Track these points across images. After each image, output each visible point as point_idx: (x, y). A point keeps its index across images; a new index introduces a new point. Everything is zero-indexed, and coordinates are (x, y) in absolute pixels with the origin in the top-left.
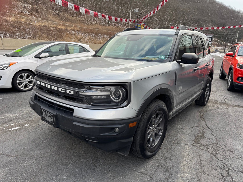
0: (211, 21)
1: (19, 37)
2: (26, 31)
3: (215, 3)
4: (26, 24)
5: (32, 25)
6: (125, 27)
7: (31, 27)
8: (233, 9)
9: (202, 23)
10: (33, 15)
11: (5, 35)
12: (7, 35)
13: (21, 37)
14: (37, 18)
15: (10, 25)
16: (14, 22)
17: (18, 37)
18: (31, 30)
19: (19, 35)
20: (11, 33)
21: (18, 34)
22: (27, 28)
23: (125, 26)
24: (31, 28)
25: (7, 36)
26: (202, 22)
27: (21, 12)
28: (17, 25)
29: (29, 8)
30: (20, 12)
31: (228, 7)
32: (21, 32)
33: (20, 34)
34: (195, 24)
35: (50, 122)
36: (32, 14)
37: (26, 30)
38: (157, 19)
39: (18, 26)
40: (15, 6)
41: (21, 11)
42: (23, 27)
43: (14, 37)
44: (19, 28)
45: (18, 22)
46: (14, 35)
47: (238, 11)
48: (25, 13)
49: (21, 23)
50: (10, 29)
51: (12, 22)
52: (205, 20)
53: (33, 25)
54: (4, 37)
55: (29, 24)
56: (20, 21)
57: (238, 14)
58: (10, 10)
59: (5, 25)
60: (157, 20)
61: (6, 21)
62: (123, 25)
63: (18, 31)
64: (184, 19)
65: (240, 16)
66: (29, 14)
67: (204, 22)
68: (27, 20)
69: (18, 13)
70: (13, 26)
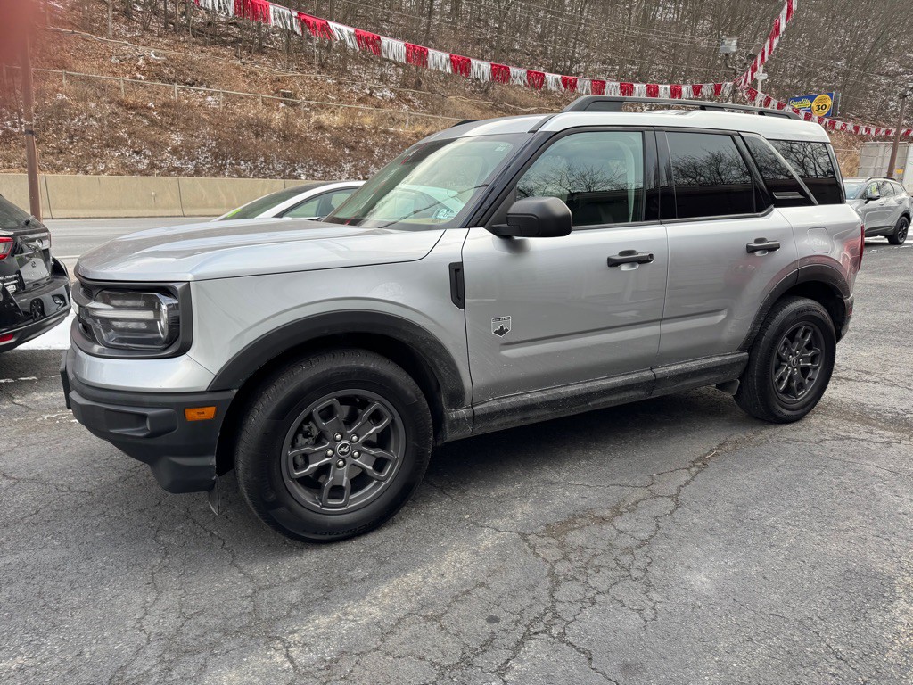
1: (349, 175)
2: (372, 156)
4: (376, 132)
5: (392, 133)
7: (390, 140)
10: (405, 99)
11: (311, 172)
12: (316, 171)
13: (356, 174)
14: (416, 108)
15: (331, 139)
16: (341, 128)
17: (347, 176)
18: (387, 152)
19: (350, 169)
20: (329, 163)
21: (347, 167)
22: (376, 144)
24: (391, 143)
25: (315, 173)
27: (370, 95)
28: (349, 138)
29: (394, 78)
30: (367, 95)
32: (358, 160)
33: (354, 166)
36: (401, 98)
37: (373, 152)
38: (901, 70)
39: (351, 139)
40: (356, 76)
41: (368, 92)
42: (366, 144)
43: (335, 175)
44: (352, 148)
45: (351, 128)
46: (336, 170)
48: (382, 97)
49: (363, 130)
50: (326, 151)
51: (335, 128)
53: (397, 135)
54: (308, 176)
55: (386, 132)
56: (360, 124)
58: (338, 90)
59: (314, 141)
60: (898, 74)
61: (320, 127)
63: (349, 155)
66: (391, 100)
68: (381, 119)
69: (361, 100)
70: (336, 142)
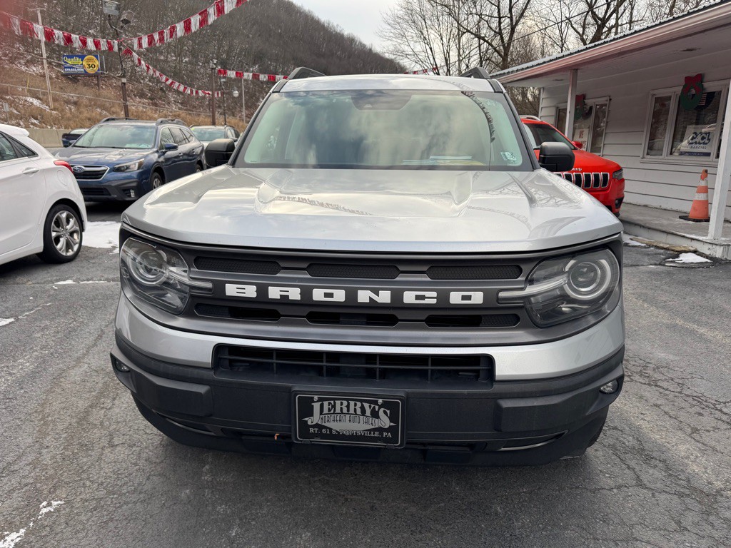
0: (293, 59)
3: (292, 9)
6: (20, 63)
8: (338, 30)
9: (271, 64)
23: (23, 62)
26: (270, 60)
31: (326, 25)
34: (254, 64)
35: (367, 434)
47: (349, 38)
52: (277, 55)
57: (351, 44)
62: (11, 57)
64: (219, 48)
65: (355, 51)
67: (277, 61)
